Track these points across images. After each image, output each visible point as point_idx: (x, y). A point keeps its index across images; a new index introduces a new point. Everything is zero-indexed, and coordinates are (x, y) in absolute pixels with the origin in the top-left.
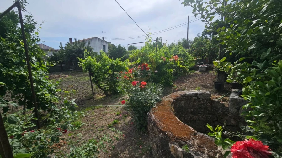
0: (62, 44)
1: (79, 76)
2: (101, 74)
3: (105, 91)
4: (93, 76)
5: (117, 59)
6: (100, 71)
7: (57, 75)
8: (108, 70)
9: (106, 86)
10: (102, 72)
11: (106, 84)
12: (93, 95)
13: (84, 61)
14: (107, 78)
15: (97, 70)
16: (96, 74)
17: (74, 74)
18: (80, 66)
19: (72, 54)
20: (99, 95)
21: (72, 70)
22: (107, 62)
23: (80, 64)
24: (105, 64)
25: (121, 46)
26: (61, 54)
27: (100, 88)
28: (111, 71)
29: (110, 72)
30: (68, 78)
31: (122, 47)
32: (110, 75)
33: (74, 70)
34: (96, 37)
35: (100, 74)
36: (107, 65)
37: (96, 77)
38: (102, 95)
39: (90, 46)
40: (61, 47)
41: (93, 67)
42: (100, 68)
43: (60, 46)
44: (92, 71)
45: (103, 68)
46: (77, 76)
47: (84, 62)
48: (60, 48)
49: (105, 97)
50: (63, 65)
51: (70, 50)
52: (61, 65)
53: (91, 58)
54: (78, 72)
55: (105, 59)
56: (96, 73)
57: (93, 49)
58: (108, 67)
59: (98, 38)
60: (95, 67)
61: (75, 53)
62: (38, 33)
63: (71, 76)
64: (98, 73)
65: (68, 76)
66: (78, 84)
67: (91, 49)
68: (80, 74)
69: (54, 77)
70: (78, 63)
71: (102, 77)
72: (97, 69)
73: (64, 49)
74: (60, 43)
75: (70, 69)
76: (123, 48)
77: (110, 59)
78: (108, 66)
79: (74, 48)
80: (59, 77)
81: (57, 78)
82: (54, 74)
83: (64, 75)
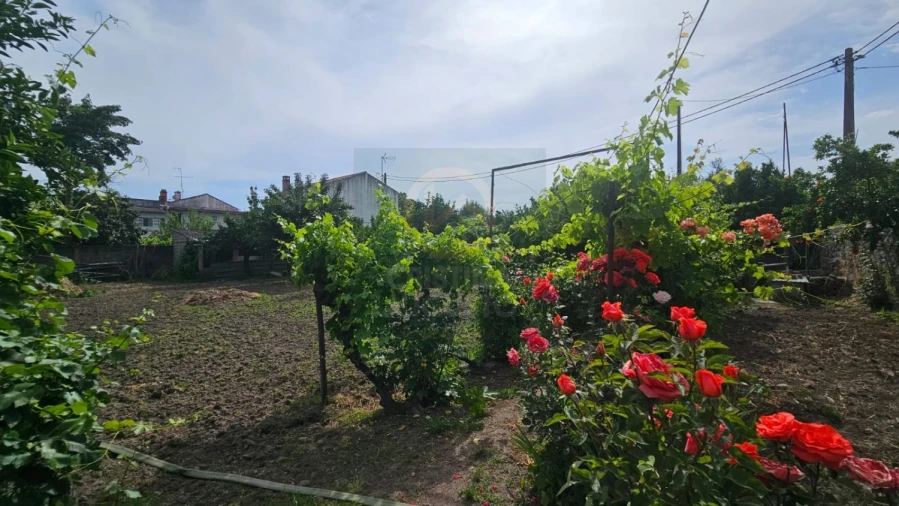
0: (257, 192)
1: (293, 298)
2: (369, 299)
3: (382, 382)
4: (332, 306)
5: (448, 227)
6: (367, 280)
7: (221, 289)
8: (402, 278)
9: (389, 357)
10: (375, 287)
11: (390, 350)
12: (324, 397)
13: (300, 235)
14: (396, 318)
15: (353, 277)
16: (346, 298)
17: (279, 290)
18: (284, 255)
20: (350, 400)
21: (279, 275)
22: (401, 242)
23: (284, 248)
24: (394, 252)
25: (442, 200)
26: (248, 221)
27: (361, 365)
28: (415, 284)
29: (409, 287)
30: (257, 302)
31: (446, 202)
32: (410, 302)
33: (284, 275)
34: (364, 174)
35: (364, 295)
36: (401, 257)
37: (345, 311)
38: (365, 402)
39: (341, 196)
40: (253, 200)
41: (334, 262)
42: (368, 269)
43: (250, 196)
44: (330, 281)
45: (380, 271)
46: (285, 296)
47: (302, 239)
48: (250, 202)
49: (377, 417)
50: (251, 258)
52: (246, 259)
53: (332, 222)
55: (394, 228)
56: (348, 290)
57: (351, 208)
58: (406, 262)
59: (369, 176)
60: (342, 263)
62: (72, 74)
63: (266, 296)
64: (358, 289)
65: (257, 295)
66: (278, 328)
67: (344, 208)
69: (208, 296)
70: (279, 245)
71: (374, 311)
72: (351, 270)
73: (260, 205)
74: (251, 188)
75: (273, 273)
76: (447, 207)
77: (414, 230)
78: (404, 261)
79: (291, 204)
80: (225, 297)
81: (219, 300)
82: (219, 285)
83: (244, 292)
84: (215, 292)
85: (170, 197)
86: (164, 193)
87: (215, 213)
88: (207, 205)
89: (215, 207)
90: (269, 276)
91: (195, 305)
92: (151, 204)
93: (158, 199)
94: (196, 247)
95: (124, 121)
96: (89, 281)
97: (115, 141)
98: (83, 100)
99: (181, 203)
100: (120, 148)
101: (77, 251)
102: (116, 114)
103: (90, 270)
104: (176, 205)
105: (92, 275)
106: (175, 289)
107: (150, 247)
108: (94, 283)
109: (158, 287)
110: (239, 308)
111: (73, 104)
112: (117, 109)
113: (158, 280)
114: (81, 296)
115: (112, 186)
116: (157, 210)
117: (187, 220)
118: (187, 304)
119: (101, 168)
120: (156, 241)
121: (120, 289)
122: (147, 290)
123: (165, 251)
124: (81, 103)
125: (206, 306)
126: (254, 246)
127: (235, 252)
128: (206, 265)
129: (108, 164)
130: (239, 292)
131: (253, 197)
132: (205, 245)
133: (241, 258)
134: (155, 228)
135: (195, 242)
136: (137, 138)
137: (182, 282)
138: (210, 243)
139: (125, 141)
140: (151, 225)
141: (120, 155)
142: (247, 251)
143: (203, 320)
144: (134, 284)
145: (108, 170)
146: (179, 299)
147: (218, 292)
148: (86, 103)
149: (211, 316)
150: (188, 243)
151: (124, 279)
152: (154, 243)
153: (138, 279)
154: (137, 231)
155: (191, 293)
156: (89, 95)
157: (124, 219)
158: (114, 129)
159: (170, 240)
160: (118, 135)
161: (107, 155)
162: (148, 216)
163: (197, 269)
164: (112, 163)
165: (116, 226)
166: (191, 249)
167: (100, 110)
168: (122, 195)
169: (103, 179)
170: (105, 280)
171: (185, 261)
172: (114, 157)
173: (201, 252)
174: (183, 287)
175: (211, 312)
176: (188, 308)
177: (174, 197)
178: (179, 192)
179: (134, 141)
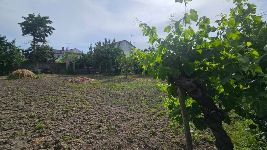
0: (92, 45)
1: (107, 82)
7: (81, 77)
17: (101, 78)
19: (101, 54)
21: (98, 73)
30: (94, 82)
33: (100, 73)
34: (125, 41)
39: (120, 47)
48: (90, 49)
50: (90, 67)
51: (99, 50)
52: (88, 68)
54: (105, 76)
57: (123, 51)
59: (127, 41)
61: (105, 53)
63: (97, 80)
65: (94, 80)
67: (121, 51)
68: (107, 79)
69: (77, 80)
73: (93, 49)
74: (90, 44)
75: (96, 72)
80: (83, 80)
81: (81, 81)
82: (80, 76)
83: (89, 79)
84: (79, 78)
85: (65, 49)
86: (63, 48)
87: (78, 54)
88: (75, 52)
89: (78, 52)
90: (95, 73)
91: (72, 83)
92: (60, 51)
93: (61, 50)
94: (73, 63)
95: (50, 22)
96: (41, 73)
97: (48, 28)
98: (38, 15)
99: (68, 51)
100: (49, 31)
101: (37, 64)
102: (48, 19)
103: (41, 70)
104: (66, 51)
105: (42, 72)
106: (66, 77)
107: (59, 63)
108: (42, 74)
109: (61, 76)
110: (89, 85)
111: (35, 17)
112: (48, 18)
113: (61, 73)
114: (36, 78)
115: (47, 44)
116: (61, 53)
117: (70, 55)
118: (70, 82)
119: (44, 38)
120: (61, 62)
121: (49, 76)
122: (57, 77)
123: (63, 65)
124: (37, 16)
125: (77, 84)
126: (91, 63)
127: (85, 65)
128: (76, 69)
129: (46, 36)
130: (87, 79)
131: (90, 47)
132: (75, 63)
133: (87, 67)
134: (61, 58)
135: (72, 62)
136: (54, 28)
137: (69, 75)
138: (77, 62)
139: (51, 29)
140: (60, 57)
141: (50, 34)
142: (88, 65)
143: (76, 89)
144: (54, 75)
145: (46, 38)
146: (67, 80)
147: (80, 78)
148: (39, 16)
149: (79, 88)
150: (70, 62)
151: (51, 73)
152: (60, 62)
153: (55, 73)
154: (55, 58)
155: (71, 78)
156: (40, 14)
157: (51, 54)
158: (48, 25)
159: (65, 61)
160: (48, 27)
161: (46, 33)
162: (59, 55)
163: (73, 70)
164: (47, 36)
165: (49, 56)
166: (71, 64)
167: (43, 18)
168: (50, 47)
169: (44, 41)
170: (46, 73)
171: (69, 68)
172: (48, 34)
173: (74, 65)
174: (69, 76)
175: (79, 86)
176: (70, 84)
177: (66, 49)
178: (67, 48)
179: (54, 29)
